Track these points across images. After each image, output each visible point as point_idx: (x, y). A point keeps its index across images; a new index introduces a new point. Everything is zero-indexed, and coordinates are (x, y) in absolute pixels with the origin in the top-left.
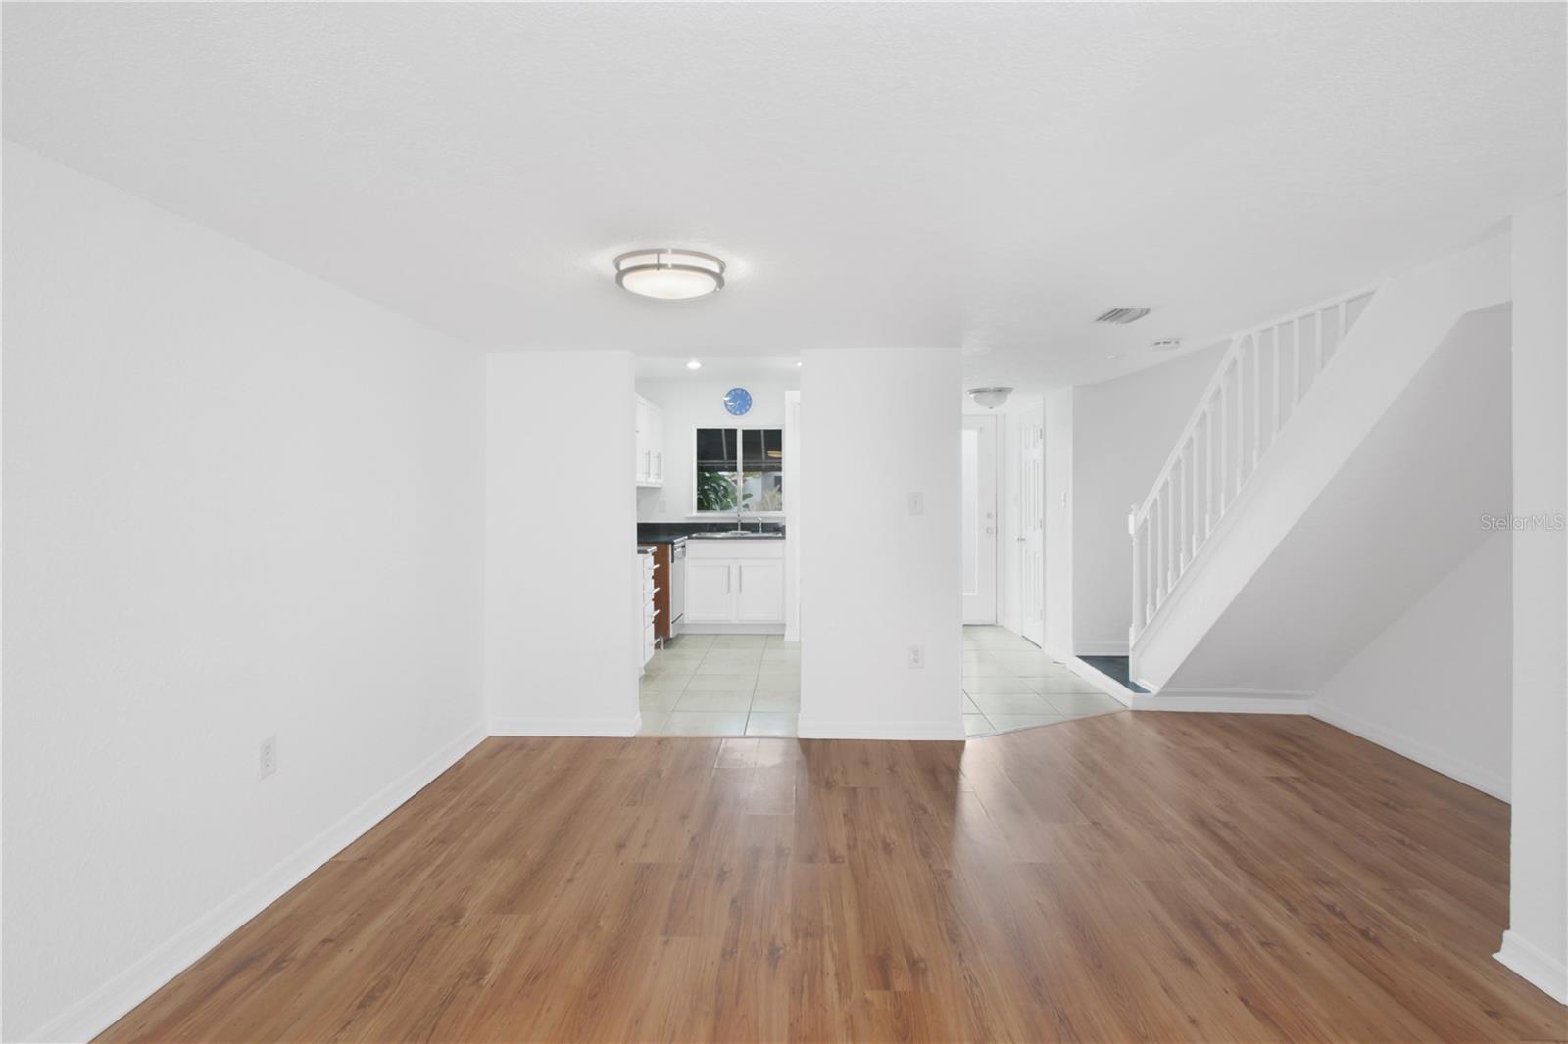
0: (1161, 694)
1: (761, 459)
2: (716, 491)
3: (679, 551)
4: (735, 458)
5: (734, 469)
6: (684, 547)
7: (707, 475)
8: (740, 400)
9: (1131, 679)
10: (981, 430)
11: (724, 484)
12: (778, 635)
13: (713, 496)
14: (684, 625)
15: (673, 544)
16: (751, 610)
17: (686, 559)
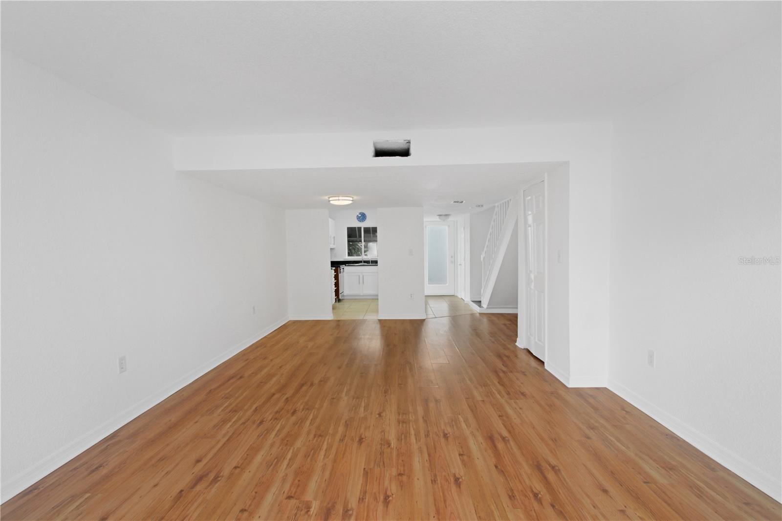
0: (487, 308)
1: (371, 237)
2: (354, 250)
3: (342, 270)
4: (361, 237)
5: (361, 241)
6: (343, 269)
7: (351, 243)
8: (362, 217)
9: (482, 305)
10: (449, 226)
11: (358, 247)
12: (376, 299)
13: (353, 251)
14: (343, 296)
15: (340, 267)
16: (367, 290)
17: (344, 273)
